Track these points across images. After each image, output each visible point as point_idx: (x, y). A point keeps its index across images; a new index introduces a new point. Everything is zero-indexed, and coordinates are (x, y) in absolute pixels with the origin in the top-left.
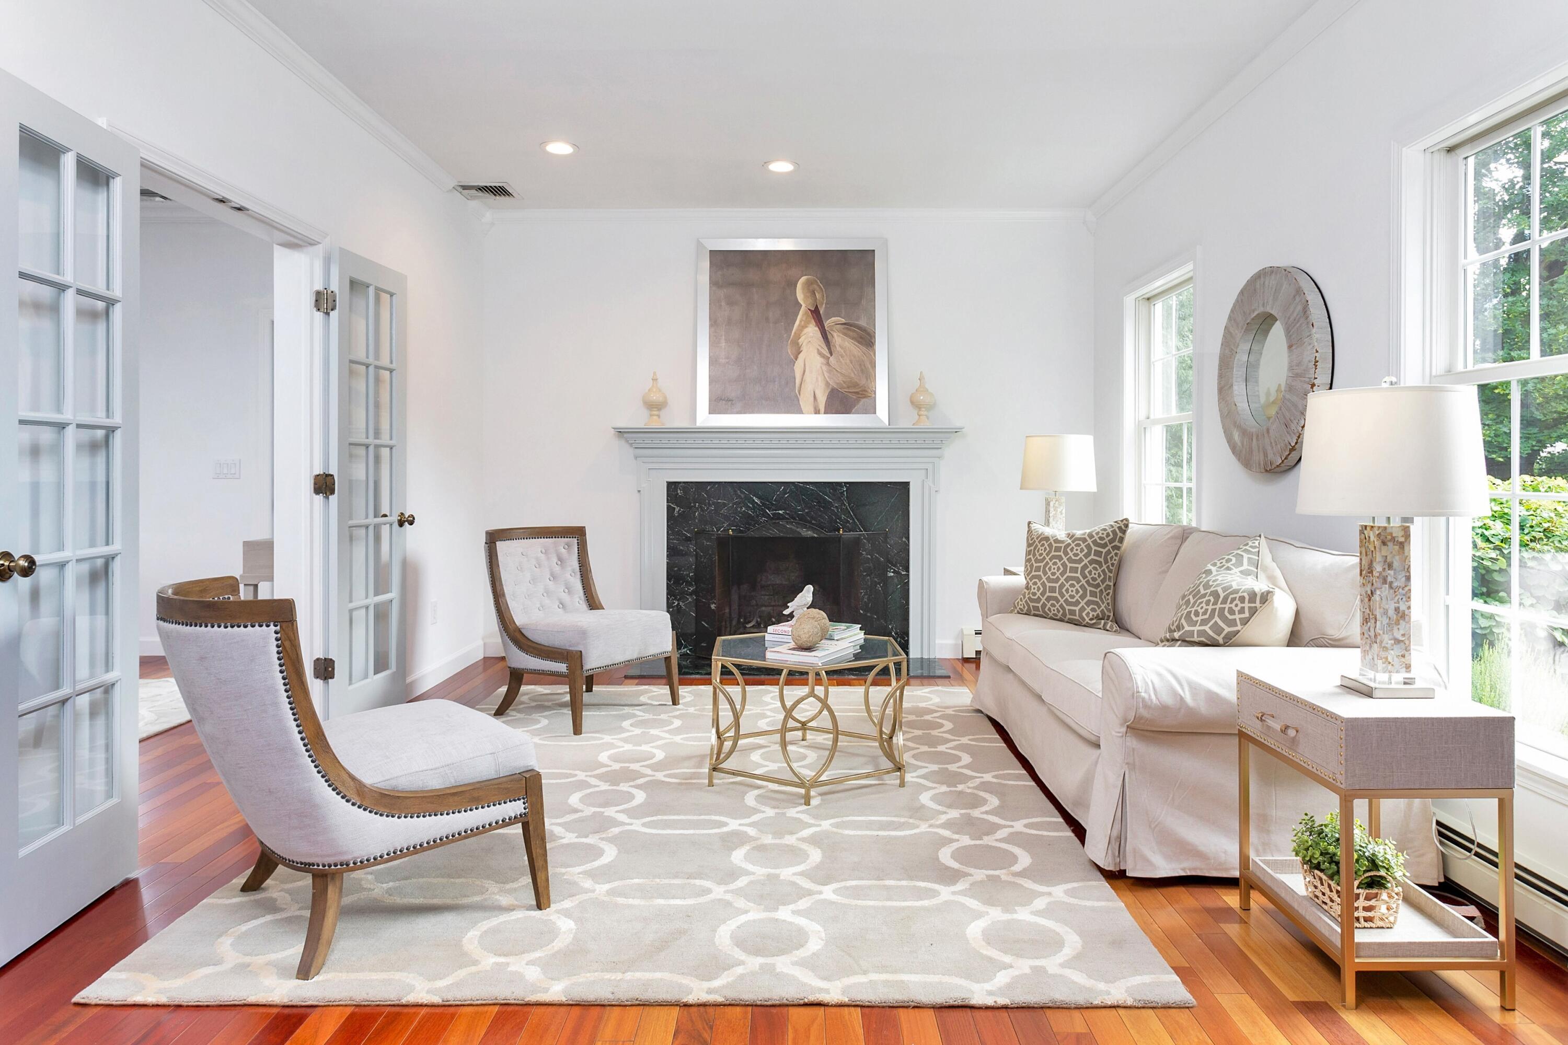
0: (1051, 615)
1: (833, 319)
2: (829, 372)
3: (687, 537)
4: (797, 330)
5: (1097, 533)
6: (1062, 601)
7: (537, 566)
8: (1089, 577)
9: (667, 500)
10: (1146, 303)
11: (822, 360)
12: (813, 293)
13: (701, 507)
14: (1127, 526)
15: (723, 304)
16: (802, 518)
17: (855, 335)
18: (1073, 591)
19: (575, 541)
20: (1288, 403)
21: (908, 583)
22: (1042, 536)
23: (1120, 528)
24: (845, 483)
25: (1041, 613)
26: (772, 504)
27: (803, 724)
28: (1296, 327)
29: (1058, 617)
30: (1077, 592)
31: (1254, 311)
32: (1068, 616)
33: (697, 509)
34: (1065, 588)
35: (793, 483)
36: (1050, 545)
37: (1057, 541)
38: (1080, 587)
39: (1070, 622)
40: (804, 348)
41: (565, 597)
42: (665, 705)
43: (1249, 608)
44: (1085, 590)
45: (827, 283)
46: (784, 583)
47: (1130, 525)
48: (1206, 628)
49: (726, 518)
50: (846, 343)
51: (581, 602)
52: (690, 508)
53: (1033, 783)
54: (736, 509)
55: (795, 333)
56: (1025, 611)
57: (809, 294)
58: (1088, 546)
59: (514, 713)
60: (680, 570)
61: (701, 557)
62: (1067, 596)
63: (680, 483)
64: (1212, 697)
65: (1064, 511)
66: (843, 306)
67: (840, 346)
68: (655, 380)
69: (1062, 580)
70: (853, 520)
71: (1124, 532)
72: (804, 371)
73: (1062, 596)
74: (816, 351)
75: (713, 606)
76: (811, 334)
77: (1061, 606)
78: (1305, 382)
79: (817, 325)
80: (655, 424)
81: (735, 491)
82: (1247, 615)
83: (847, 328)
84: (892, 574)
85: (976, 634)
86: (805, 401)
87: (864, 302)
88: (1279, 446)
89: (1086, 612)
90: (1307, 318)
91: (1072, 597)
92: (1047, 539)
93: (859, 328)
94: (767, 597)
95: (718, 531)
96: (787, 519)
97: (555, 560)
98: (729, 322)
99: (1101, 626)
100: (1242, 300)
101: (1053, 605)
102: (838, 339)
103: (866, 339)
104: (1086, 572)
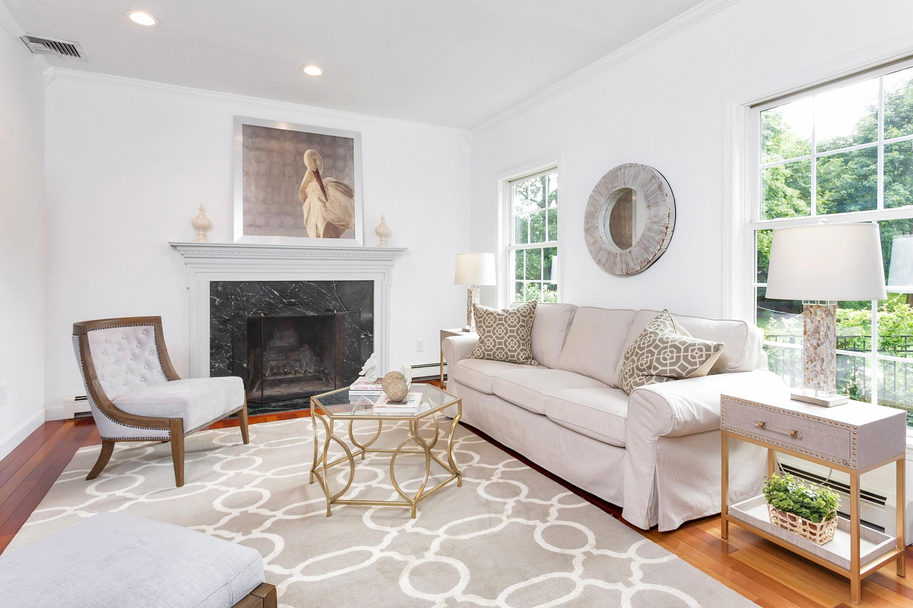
0: (498, 358)
1: (328, 178)
2: (326, 211)
3: (225, 319)
4: (305, 183)
5: (522, 309)
6: (506, 350)
7: (120, 350)
8: (521, 335)
9: (210, 294)
10: (509, 183)
11: (321, 204)
12: (315, 161)
13: (236, 298)
14: (536, 305)
15: (253, 161)
16: (307, 304)
17: (342, 190)
18: (513, 344)
19: (152, 327)
20: (647, 237)
21: (372, 342)
22: (488, 312)
23: (533, 306)
24: (335, 281)
25: (492, 357)
26: (287, 295)
27: (363, 448)
28: (653, 196)
29: (503, 359)
30: (515, 344)
31: (616, 187)
32: (510, 358)
33: (233, 300)
34: (508, 342)
35: (301, 282)
36: (495, 317)
37: (498, 315)
38: (517, 341)
39: (511, 361)
40: (309, 196)
41: (146, 372)
42: (238, 445)
43: (706, 354)
44: (519, 343)
45: (324, 156)
46: (285, 345)
47: (537, 304)
48: (676, 368)
49: (255, 305)
50: (336, 194)
51: (159, 374)
52: (228, 299)
53: (528, 467)
54: (261, 299)
55: (303, 185)
56: (481, 357)
57: (312, 161)
58: (518, 317)
59: (106, 475)
60: (219, 342)
61: (236, 332)
62: (509, 347)
63: (220, 282)
64: (706, 412)
65: (479, 297)
66: (334, 171)
67: (332, 195)
68: (202, 210)
69: (506, 337)
70: (340, 304)
71: (534, 308)
72: (310, 210)
73: (506, 347)
74: (317, 197)
75: (245, 365)
76: (314, 187)
77: (506, 353)
78: (661, 226)
79: (318, 181)
80: (202, 241)
81: (261, 287)
82: (704, 359)
83: (337, 185)
84: (363, 336)
85: (412, 368)
86: (311, 230)
87: (347, 170)
88: (639, 260)
89: (521, 355)
90: (662, 191)
91: (512, 347)
92: (492, 314)
93: (345, 185)
94: (274, 355)
95: (248, 314)
96: (298, 305)
97: (135, 343)
98: (258, 173)
99: (529, 363)
100: (605, 182)
101: (500, 353)
102: (331, 191)
103: (349, 192)
104: (519, 332)
